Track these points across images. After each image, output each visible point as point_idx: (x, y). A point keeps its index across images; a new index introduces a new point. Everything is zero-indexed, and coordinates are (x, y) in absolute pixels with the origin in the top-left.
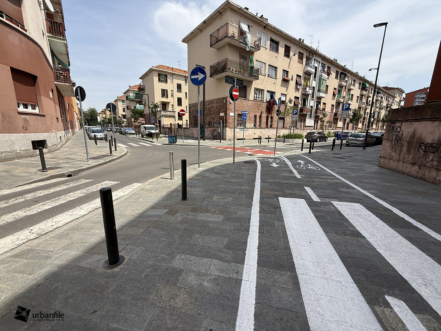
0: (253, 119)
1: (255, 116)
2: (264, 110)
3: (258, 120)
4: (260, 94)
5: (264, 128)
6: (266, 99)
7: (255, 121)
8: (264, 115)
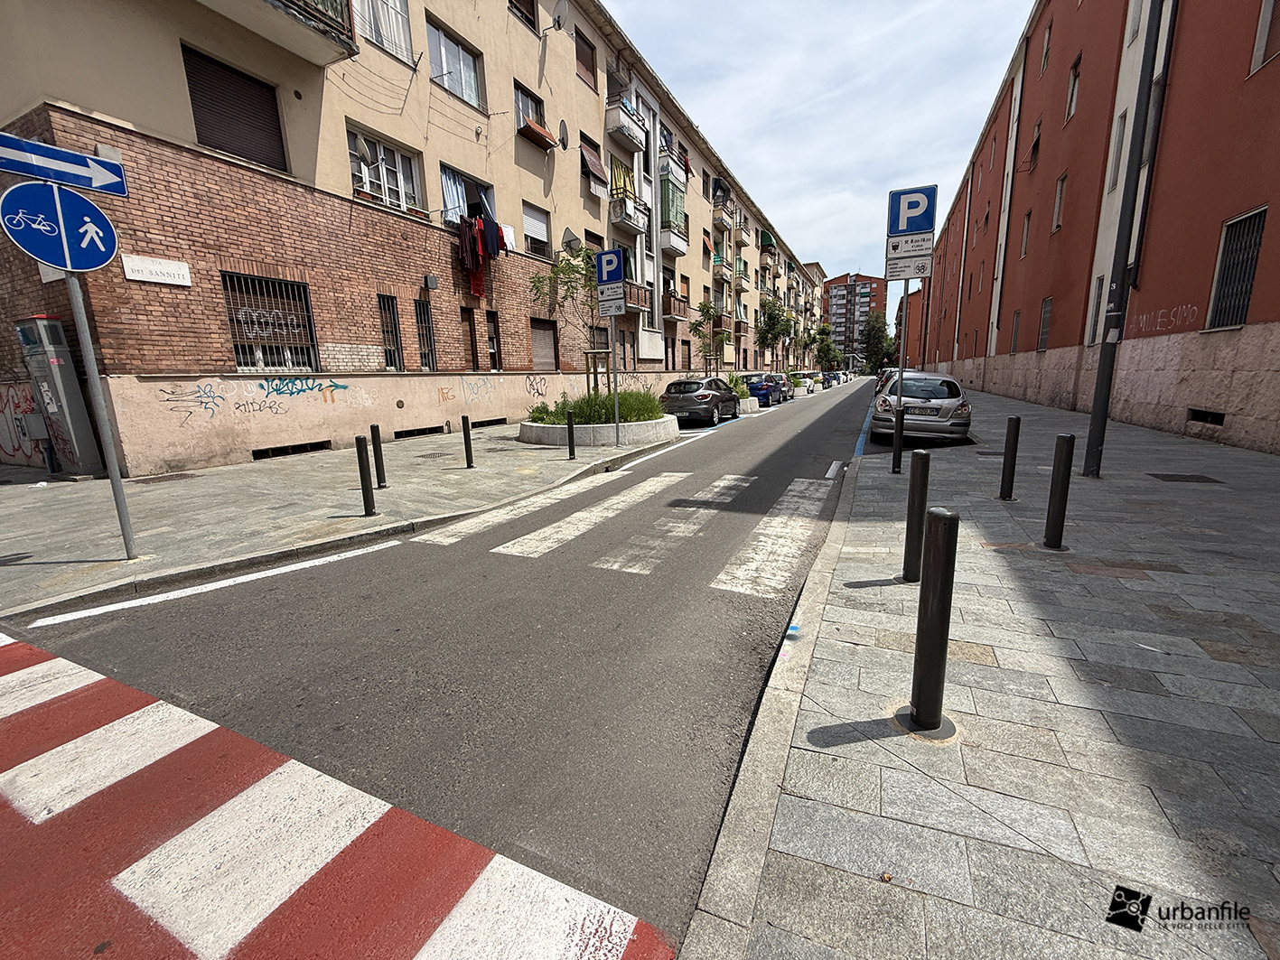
0: (371, 320)
1: (387, 303)
2: (442, 272)
3: (408, 324)
4: (400, 177)
5: (459, 373)
6: (444, 212)
7: (391, 331)
8: (447, 300)
